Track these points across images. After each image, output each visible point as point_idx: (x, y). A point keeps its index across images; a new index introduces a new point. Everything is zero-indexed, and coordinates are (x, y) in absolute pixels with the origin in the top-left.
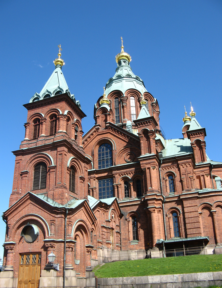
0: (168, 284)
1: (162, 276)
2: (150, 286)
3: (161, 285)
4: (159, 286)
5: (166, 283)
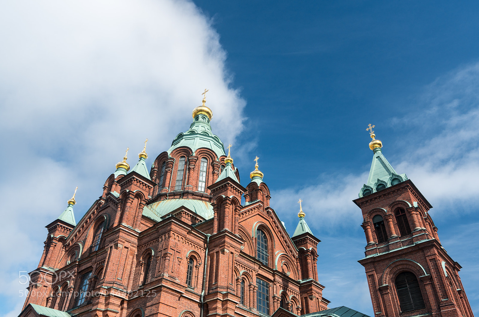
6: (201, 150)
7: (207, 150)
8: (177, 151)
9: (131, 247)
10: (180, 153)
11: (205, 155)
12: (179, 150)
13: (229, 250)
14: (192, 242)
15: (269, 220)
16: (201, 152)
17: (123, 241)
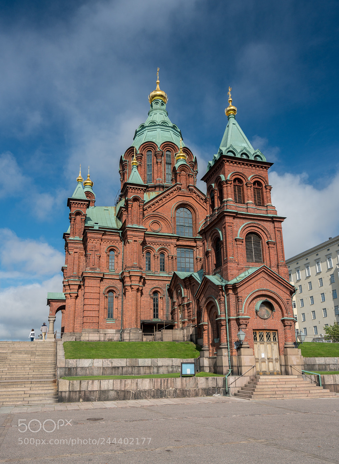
0: (331, 366)
1: (326, 358)
2: (317, 366)
3: (325, 366)
4: (324, 367)
5: (329, 364)
6: (144, 145)
7: (148, 143)
8: (128, 153)
9: (80, 251)
10: (130, 153)
11: (149, 148)
12: (129, 151)
13: (132, 240)
14: (108, 240)
15: (192, 196)
16: (144, 147)
17: (72, 249)
